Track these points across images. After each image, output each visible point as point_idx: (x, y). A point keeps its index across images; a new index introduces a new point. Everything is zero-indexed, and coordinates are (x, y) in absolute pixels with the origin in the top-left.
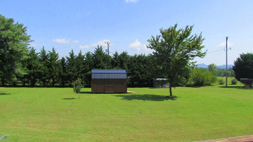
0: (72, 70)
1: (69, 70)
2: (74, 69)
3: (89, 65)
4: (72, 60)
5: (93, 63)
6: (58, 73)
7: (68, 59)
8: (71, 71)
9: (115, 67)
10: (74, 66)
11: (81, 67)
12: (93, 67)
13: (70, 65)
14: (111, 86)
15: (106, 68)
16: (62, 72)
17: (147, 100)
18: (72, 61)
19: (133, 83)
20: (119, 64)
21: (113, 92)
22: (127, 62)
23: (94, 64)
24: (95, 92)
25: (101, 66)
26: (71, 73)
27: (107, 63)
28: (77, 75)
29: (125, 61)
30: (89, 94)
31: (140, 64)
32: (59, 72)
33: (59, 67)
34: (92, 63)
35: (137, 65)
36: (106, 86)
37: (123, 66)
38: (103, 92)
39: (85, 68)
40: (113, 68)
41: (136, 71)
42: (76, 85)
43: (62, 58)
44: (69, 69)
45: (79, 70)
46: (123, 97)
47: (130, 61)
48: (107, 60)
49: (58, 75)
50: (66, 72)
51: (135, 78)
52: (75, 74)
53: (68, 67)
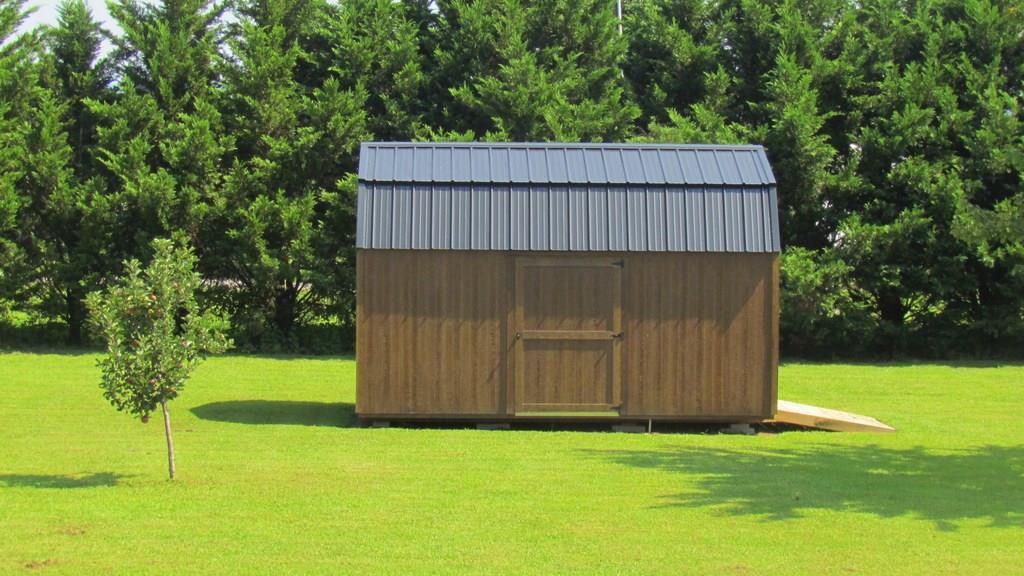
0: (172, 151)
1: (139, 145)
2: (188, 133)
3: (360, 86)
4: (174, 30)
5: (410, 66)
6: (19, 184)
7: (132, 25)
8: (155, 160)
9: (673, 115)
10: (198, 103)
11: (277, 119)
12: (413, 110)
13: (153, 87)
14: (580, 345)
15: (567, 131)
16: (62, 177)
17: (986, 520)
18: (172, 48)
19: (891, 307)
20: (722, 74)
21: (614, 414)
22: (819, 60)
23: (419, 76)
24: (394, 410)
25: (505, 109)
26: (161, 182)
27: (580, 62)
28: (230, 206)
29: (799, 49)
30: (323, 431)
31: (973, 74)
32: (29, 168)
33: (31, 116)
34: (398, 63)
35: (937, 92)
36: (531, 344)
37: (772, 106)
38: (484, 409)
39: (320, 123)
40: (651, 126)
41: (931, 158)
42: (138, 321)
43: (67, 12)
44: (133, 135)
45: (247, 149)
46: (699, 477)
47: (850, 40)
48: (580, 32)
49: (14, 206)
50: (104, 170)
51: (908, 252)
52: (203, 199)
53: (131, 115)
